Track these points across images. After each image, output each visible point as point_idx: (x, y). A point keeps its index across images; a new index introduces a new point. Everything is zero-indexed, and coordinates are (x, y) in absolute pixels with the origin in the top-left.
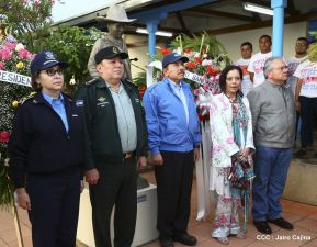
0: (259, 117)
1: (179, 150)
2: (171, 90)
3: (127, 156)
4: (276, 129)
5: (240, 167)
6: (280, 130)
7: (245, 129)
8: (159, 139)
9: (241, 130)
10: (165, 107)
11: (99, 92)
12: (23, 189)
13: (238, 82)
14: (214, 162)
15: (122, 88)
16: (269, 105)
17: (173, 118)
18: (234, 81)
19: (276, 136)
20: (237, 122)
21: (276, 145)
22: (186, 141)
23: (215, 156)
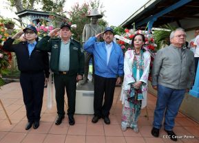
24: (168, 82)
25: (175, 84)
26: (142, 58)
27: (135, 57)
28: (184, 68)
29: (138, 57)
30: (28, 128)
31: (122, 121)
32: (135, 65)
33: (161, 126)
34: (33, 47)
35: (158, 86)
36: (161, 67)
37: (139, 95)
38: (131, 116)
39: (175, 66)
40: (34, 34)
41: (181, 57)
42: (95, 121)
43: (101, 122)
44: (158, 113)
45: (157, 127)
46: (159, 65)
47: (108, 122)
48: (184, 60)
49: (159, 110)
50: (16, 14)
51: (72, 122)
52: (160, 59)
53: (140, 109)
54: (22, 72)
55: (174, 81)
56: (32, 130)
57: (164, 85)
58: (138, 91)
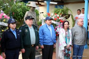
0: (74, 36)
1: (49, 44)
2: (47, 27)
3: (33, 46)
4: (79, 39)
5: (67, 50)
7: (69, 39)
8: (43, 41)
10: (45, 32)
11: (26, 28)
12: (4, 53)
13: (67, 26)
14: (59, 48)
15: (32, 27)
16: (77, 32)
17: (47, 35)
18: (66, 25)
19: (79, 41)
20: (66, 37)
22: (51, 42)
23: (60, 47)
25: (81, 43)
39: (80, 35)
55: (80, 42)
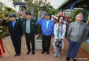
6: (75, 36)
9: (60, 33)
16: (74, 28)
21: (74, 40)
24: (73, 38)
26: (62, 28)
27: (59, 27)
28: (81, 32)
29: (60, 27)
30: (16, 56)
31: (54, 53)
32: (58, 31)
33: (70, 56)
34: (15, 23)
35: (69, 39)
36: (71, 31)
37: (60, 44)
38: (57, 52)
40: (15, 18)
41: (80, 27)
42: (43, 53)
43: (46, 53)
44: (69, 51)
45: (69, 57)
46: (70, 30)
47: (48, 53)
48: (81, 29)
49: (70, 50)
50: (13, 4)
51: (33, 53)
52: (70, 28)
53: (61, 50)
54: (11, 34)
56: (17, 56)
57: (72, 40)
58: (60, 42)
